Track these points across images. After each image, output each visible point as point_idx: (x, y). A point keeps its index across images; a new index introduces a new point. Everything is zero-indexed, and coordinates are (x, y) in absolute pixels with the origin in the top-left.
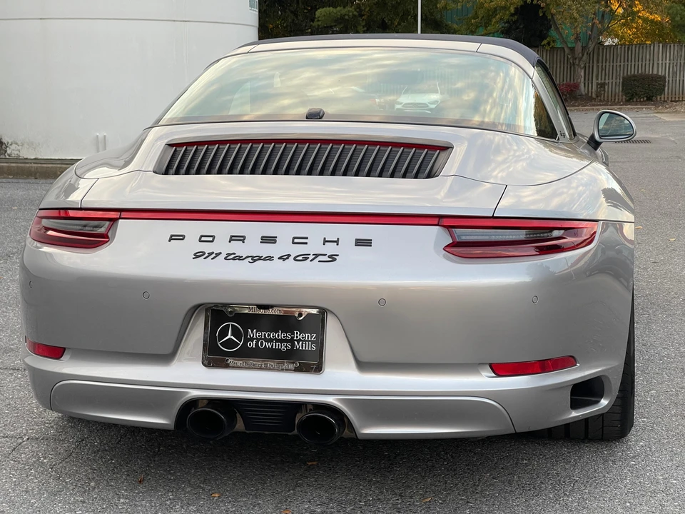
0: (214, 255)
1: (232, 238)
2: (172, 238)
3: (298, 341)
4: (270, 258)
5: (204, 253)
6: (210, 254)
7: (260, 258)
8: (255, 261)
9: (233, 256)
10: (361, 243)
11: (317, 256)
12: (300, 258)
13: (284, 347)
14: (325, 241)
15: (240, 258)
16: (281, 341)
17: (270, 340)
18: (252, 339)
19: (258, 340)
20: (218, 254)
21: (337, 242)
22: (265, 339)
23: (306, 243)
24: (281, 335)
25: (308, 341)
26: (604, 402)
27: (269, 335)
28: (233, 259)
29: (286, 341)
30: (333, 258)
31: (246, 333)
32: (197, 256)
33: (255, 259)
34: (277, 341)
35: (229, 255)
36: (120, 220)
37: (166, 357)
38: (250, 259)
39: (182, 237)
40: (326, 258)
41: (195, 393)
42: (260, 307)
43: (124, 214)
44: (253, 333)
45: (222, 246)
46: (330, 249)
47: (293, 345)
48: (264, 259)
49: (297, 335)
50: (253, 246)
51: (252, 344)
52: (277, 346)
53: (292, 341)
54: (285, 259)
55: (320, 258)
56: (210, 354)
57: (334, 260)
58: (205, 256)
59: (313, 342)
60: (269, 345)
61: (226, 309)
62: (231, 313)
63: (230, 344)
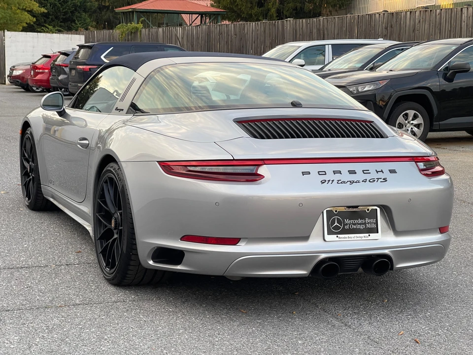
0: (331, 182)
1: (335, 172)
2: (304, 173)
3: (368, 223)
4: (359, 182)
5: (325, 181)
6: (329, 181)
7: (354, 182)
8: (352, 183)
9: (340, 182)
10: (392, 171)
11: (378, 179)
12: (371, 181)
13: (362, 227)
14: (377, 171)
15: (344, 182)
16: (360, 224)
17: (355, 224)
18: (347, 224)
19: (350, 224)
20: (333, 181)
21: (382, 171)
22: (353, 224)
23: (370, 173)
24: (360, 221)
25: (373, 223)
27: (354, 222)
29: (363, 224)
30: (385, 180)
31: (344, 221)
32: (322, 182)
34: (358, 224)
35: (339, 181)
36: (265, 165)
37: (306, 238)
38: (349, 182)
40: (382, 180)
41: (323, 256)
42: (349, 207)
43: (266, 162)
44: (347, 221)
45: (330, 176)
46: (382, 175)
47: (366, 226)
48: (356, 182)
49: (367, 220)
50: (346, 177)
51: (347, 227)
52: (358, 227)
53: (365, 224)
54: (365, 182)
55: (380, 180)
56: (328, 234)
57: (386, 181)
58: (327, 182)
59: (374, 223)
60: (355, 227)
61: (334, 209)
62: (336, 211)
63: (336, 228)
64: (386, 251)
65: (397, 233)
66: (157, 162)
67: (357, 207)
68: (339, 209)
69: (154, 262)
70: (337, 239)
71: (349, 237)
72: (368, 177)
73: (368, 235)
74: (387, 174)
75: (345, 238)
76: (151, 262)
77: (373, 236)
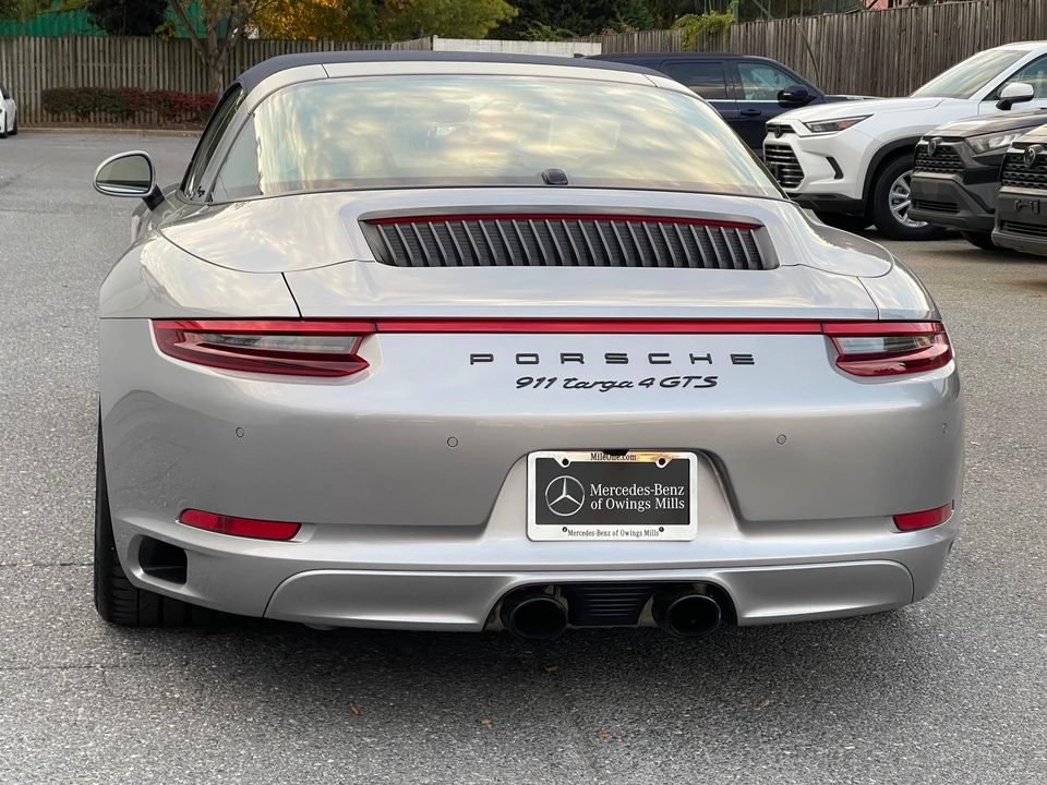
0: (546, 383)
1: (565, 358)
2: (474, 359)
3: (661, 498)
4: (628, 385)
5: (531, 380)
6: (541, 380)
7: (613, 384)
8: (609, 388)
9: (573, 383)
10: (741, 359)
11: (689, 379)
12: (668, 383)
13: (640, 507)
14: (693, 359)
15: (585, 385)
16: (637, 498)
17: (622, 498)
18: (596, 498)
19: (605, 498)
20: (552, 381)
21: (708, 358)
22: (615, 497)
23: (669, 362)
24: (636, 490)
25: (674, 496)
27: (619, 491)
28: (576, 387)
29: (644, 498)
30: (711, 381)
31: (588, 490)
32: (521, 384)
33: (607, 386)
34: (631, 498)
35: (569, 380)
36: (377, 335)
37: (475, 530)
38: (600, 386)
39: (489, 358)
40: (701, 382)
41: (521, 579)
43: (381, 326)
44: (598, 490)
45: (549, 366)
46: (703, 369)
47: (653, 504)
48: (620, 386)
49: (659, 489)
50: (595, 369)
51: (597, 505)
52: (631, 505)
53: (652, 498)
54: (648, 385)
55: (695, 382)
56: (539, 521)
57: (714, 384)
58: (535, 383)
59: (680, 498)
60: (620, 505)
61: (559, 457)
62: (565, 462)
63: (566, 506)
64: (711, 575)
65: (747, 525)
66: (153, 319)
67: (623, 452)
68: (574, 457)
69: (147, 572)
70: (566, 536)
71: (599, 533)
72: (661, 372)
73: (657, 527)
74: (722, 367)
75: (588, 533)
76: (139, 573)
77: (671, 531)
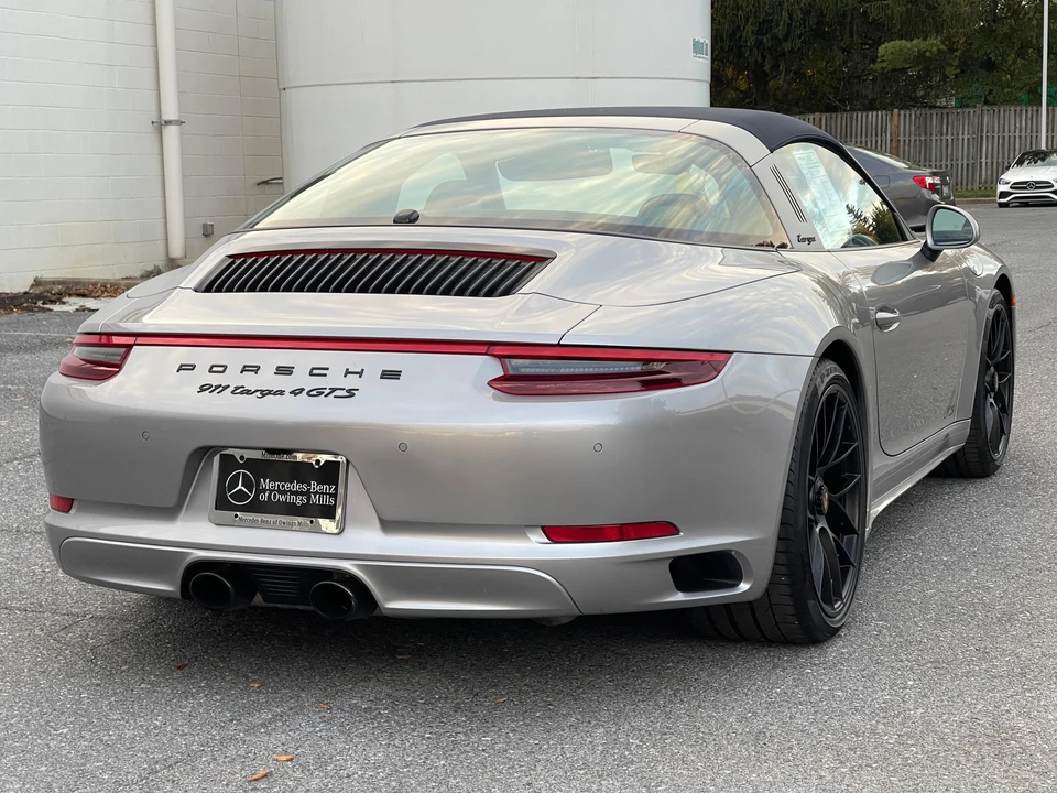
0: (221, 389)
1: (245, 369)
2: (181, 368)
3: (315, 494)
4: (281, 393)
5: (210, 387)
6: (217, 387)
7: (270, 392)
8: (264, 396)
9: (240, 390)
10: (388, 375)
11: (333, 390)
12: (314, 393)
13: (299, 501)
14: (348, 372)
15: (248, 392)
16: (296, 493)
17: (283, 493)
18: (264, 491)
19: (271, 491)
20: (226, 388)
21: (360, 374)
22: (279, 491)
23: (325, 375)
24: (296, 486)
25: (326, 494)
26: (744, 586)
27: (283, 486)
28: (241, 393)
29: (302, 493)
30: (351, 393)
31: (258, 483)
32: (202, 389)
33: (265, 393)
34: (292, 493)
35: (237, 388)
37: (169, 512)
38: (258, 394)
39: (193, 367)
40: (344, 393)
41: (198, 555)
42: (271, 451)
43: (139, 339)
44: (266, 484)
46: (351, 382)
47: (309, 499)
48: (275, 394)
49: (314, 486)
51: (264, 497)
52: (292, 499)
53: (308, 494)
54: (296, 395)
55: (337, 393)
56: (217, 507)
57: (352, 395)
58: (213, 389)
59: (331, 495)
60: (283, 498)
61: (237, 453)
62: (242, 458)
63: (240, 496)
64: (347, 565)
65: (389, 525)
67: (289, 452)
68: (249, 454)
70: (236, 521)
71: (261, 521)
72: (313, 384)
73: (308, 520)
75: (254, 521)
77: (320, 524)
